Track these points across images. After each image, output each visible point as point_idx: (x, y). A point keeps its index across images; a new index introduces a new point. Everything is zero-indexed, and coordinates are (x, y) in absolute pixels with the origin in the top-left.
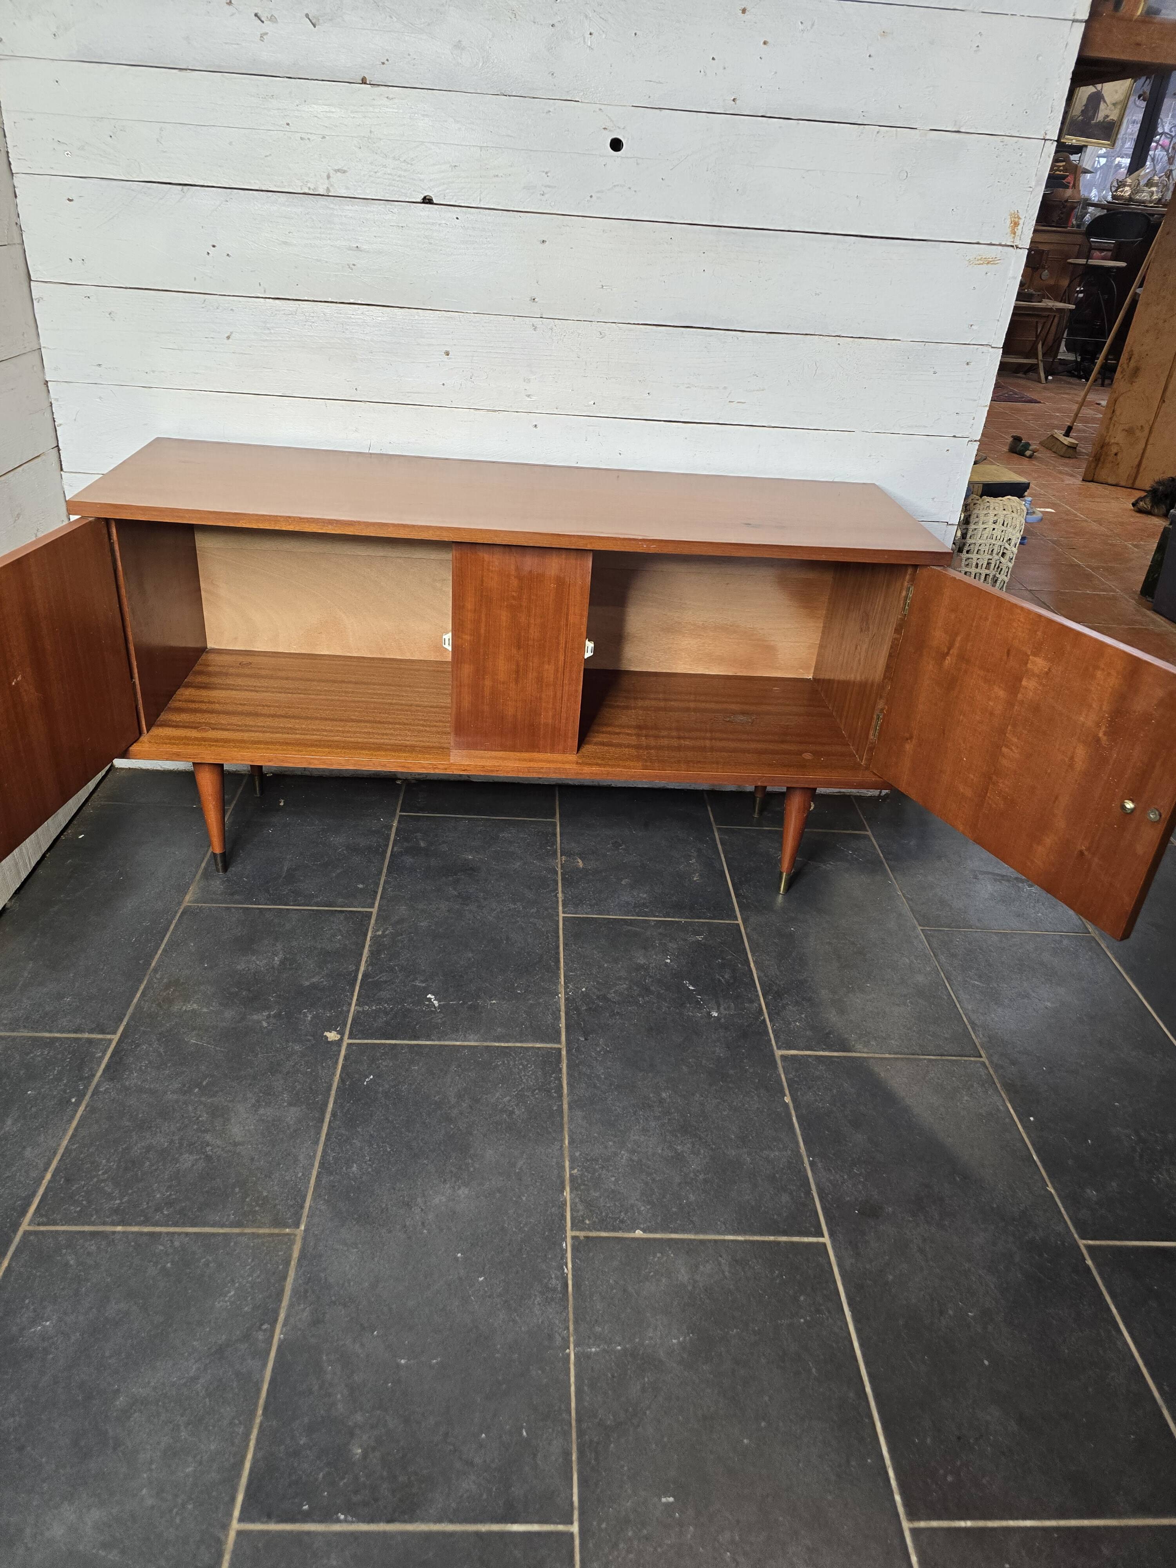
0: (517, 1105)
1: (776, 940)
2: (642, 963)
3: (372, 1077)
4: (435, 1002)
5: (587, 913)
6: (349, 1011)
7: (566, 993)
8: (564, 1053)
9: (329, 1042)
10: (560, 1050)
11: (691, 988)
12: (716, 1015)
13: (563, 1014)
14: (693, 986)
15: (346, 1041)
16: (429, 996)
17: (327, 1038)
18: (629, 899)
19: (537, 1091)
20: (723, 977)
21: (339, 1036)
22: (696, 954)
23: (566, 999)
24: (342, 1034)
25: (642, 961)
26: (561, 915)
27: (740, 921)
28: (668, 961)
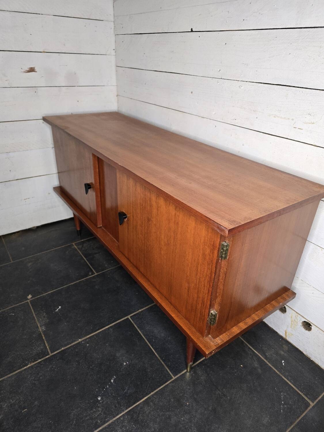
0: (12, 357)
1: (172, 400)
2: (117, 355)
3: (14, 314)
4: (58, 310)
5: (136, 324)
6: (43, 294)
7: (82, 341)
8: (47, 357)
9: (27, 297)
10: (49, 354)
11: (112, 381)
12: (99, 399)
13: (70, 346)
14: (114, 381)
15: (29, 301)
16: (60, 307)
17: (28, 296)
18: (156, 331)
19: (22, 359)
20: (128, 389)
21: (30, 298)
22: (137, 372)
23: (79, 343)
24: (31, 298)
25: (118, 355)
26: (129, 317)
27: (174, 378)
28: (125, 364)
